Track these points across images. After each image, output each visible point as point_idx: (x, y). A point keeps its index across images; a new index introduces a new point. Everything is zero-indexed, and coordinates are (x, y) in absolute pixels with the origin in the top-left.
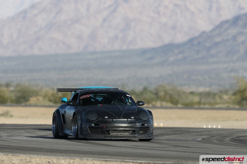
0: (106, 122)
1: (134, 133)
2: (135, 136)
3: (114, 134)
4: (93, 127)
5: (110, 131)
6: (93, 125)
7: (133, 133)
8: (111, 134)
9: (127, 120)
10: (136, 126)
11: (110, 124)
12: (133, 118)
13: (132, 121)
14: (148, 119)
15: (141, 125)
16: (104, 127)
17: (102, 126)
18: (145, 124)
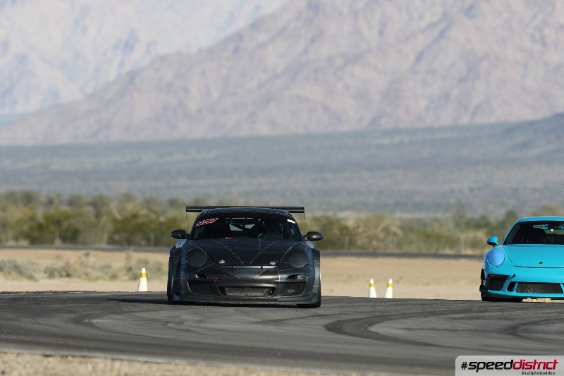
1: (273, 292)
2: (275, 297)
3: (234, 294)
4: (195, 281)
5: (226, 289)
6: (197, 276)
7: (271, 292)
8: (228, 294)
9: (261, 268)
10: (278, 279)
11: (227, 274)
12: (273, 264)
13: (271, 269)
14: (304, 267)
15: (289, 278)
16: (215, 280)
17: (211, 279)
18: (298, 275)
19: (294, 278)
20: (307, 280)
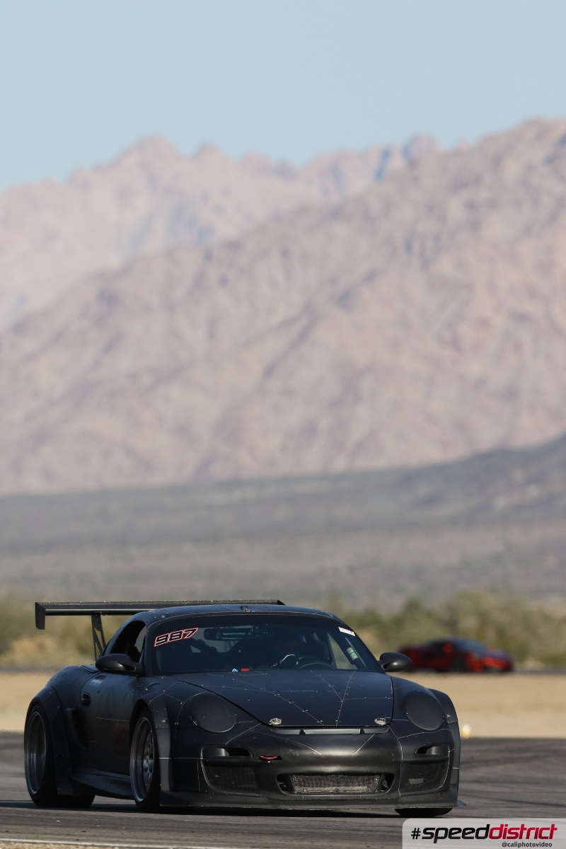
0: (277, 741)
1: (390, 784)
2: (394, 795)
3: (310, 789)
4: (222, 763)
5: (295, 780)
6: (223, 752)
7: (385, 784)
8: (297, 789)
9: (362, 732)
10: (398, 754)
11: (295, 747)
12: (382, 723)
13: (379, 735)
14: (440, 728)
15: (418, 752)
16: (269, 760)
17: (262, 759)
18: (430, 747)
19: (425, 752)
20: (449, 756)
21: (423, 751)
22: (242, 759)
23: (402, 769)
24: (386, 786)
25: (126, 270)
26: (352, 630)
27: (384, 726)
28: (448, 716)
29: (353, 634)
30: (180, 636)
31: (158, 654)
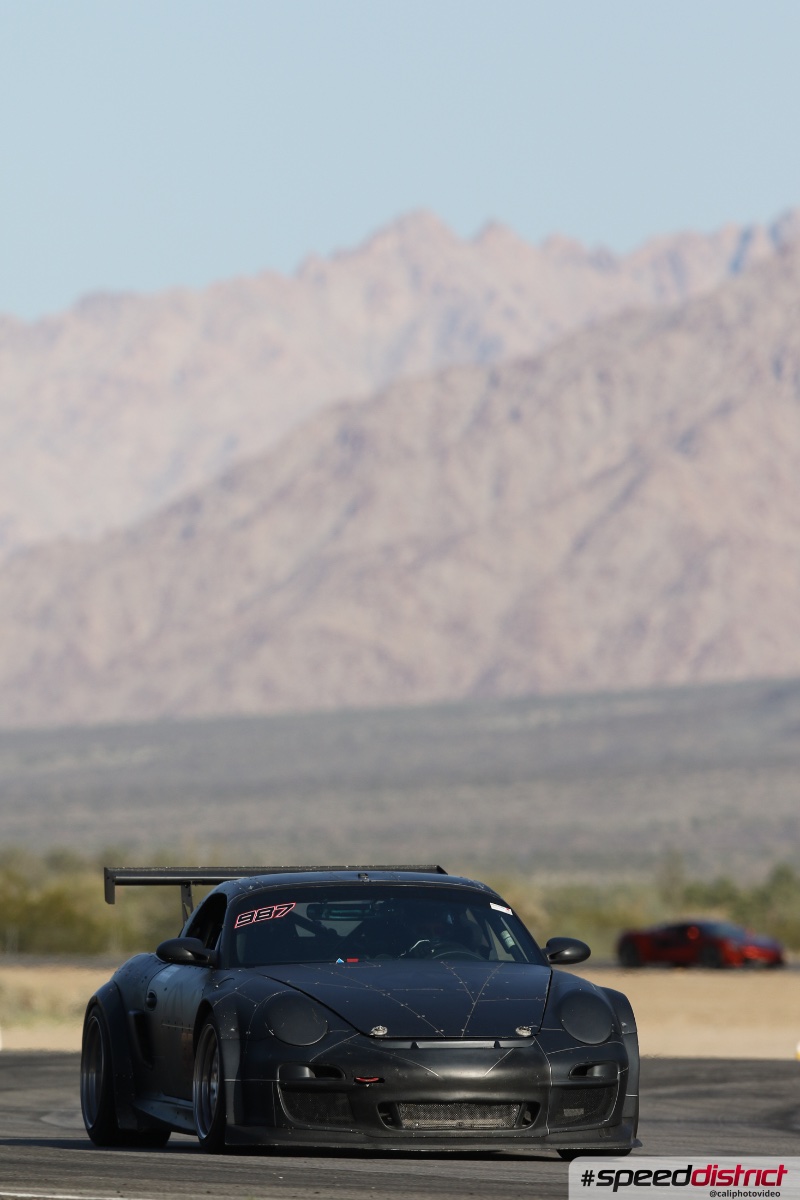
0: (379, 1057)
1: (533, 1118)
2: (540, 1132)
3: (423, 1123)
4: (306, 1087)
5: (403, 1109)
6: (307, 1073)
7: (528, 1116)
8: (406, 1122)
9: (497, 1045)
10: (545, 1076)
11: (403, 1066)
12: (525, 1033)
13: (521, 1050)
14: (608, 1040)
15: (574, 1074)
16: (368, 1083)
17: (356, 1080)
18: (592, 1066)
19: (585, 1073)
20: (618, 1078)
21: (582, 1071)
22: (332, 1081)
23: (551, 1096)
24: (529, 1119)
25: (379, 400)
26: (508, 907)
27: (529, 1037)
28: (624, 1024)
29: (510, 912)
30: (270, 913)
31: (239, 939)
